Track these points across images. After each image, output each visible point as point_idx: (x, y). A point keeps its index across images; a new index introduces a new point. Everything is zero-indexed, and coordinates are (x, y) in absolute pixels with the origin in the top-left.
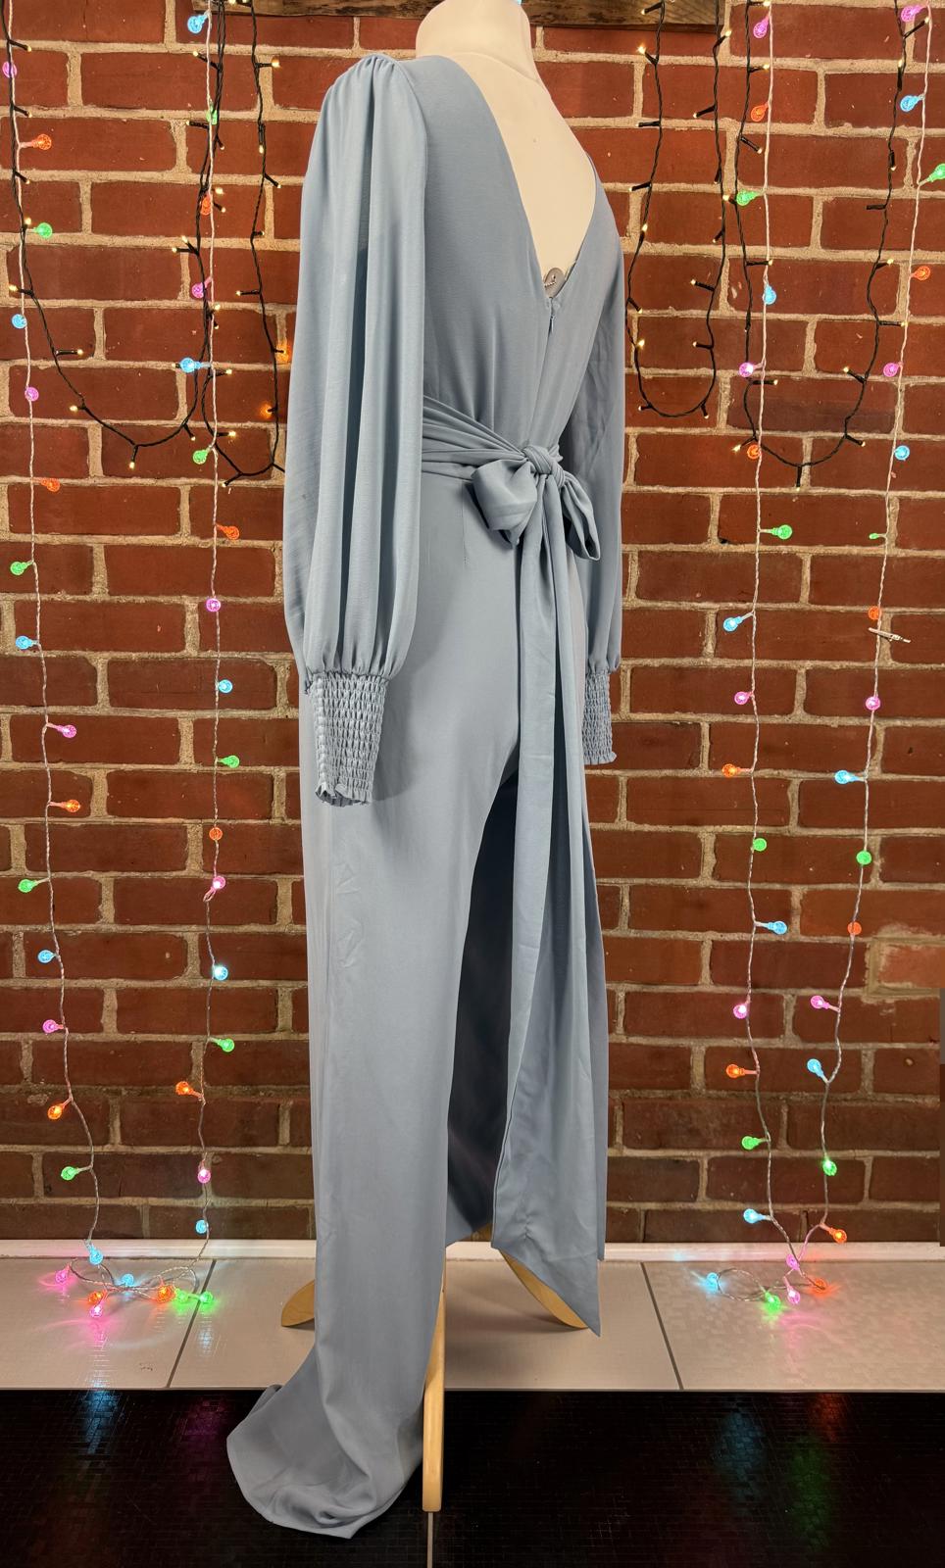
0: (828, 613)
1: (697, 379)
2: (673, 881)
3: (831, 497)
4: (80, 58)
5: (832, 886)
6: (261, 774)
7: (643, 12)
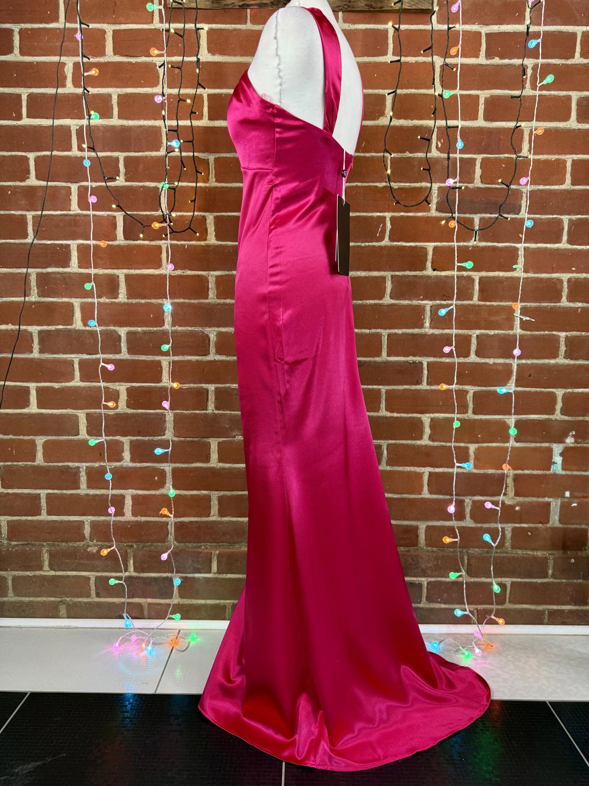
0: (487, 306)
1: (421, 188)
2: (409, 442)
3: (489, 247)
4: (112, 32)
5: (490, 445)
6: (202, 388)
7: (393, 5)
